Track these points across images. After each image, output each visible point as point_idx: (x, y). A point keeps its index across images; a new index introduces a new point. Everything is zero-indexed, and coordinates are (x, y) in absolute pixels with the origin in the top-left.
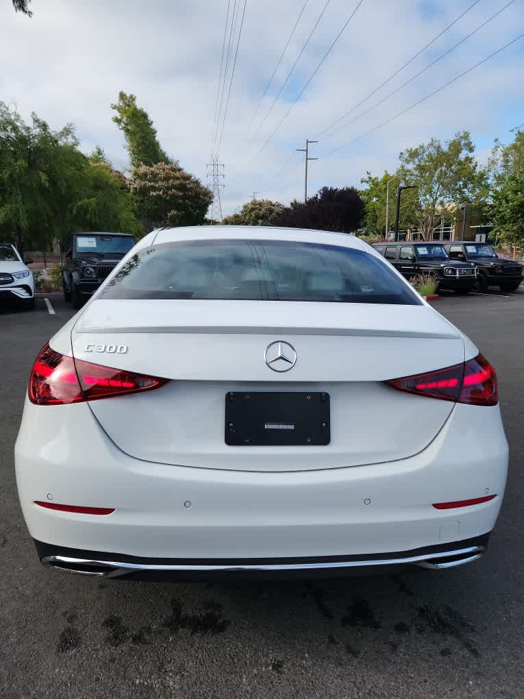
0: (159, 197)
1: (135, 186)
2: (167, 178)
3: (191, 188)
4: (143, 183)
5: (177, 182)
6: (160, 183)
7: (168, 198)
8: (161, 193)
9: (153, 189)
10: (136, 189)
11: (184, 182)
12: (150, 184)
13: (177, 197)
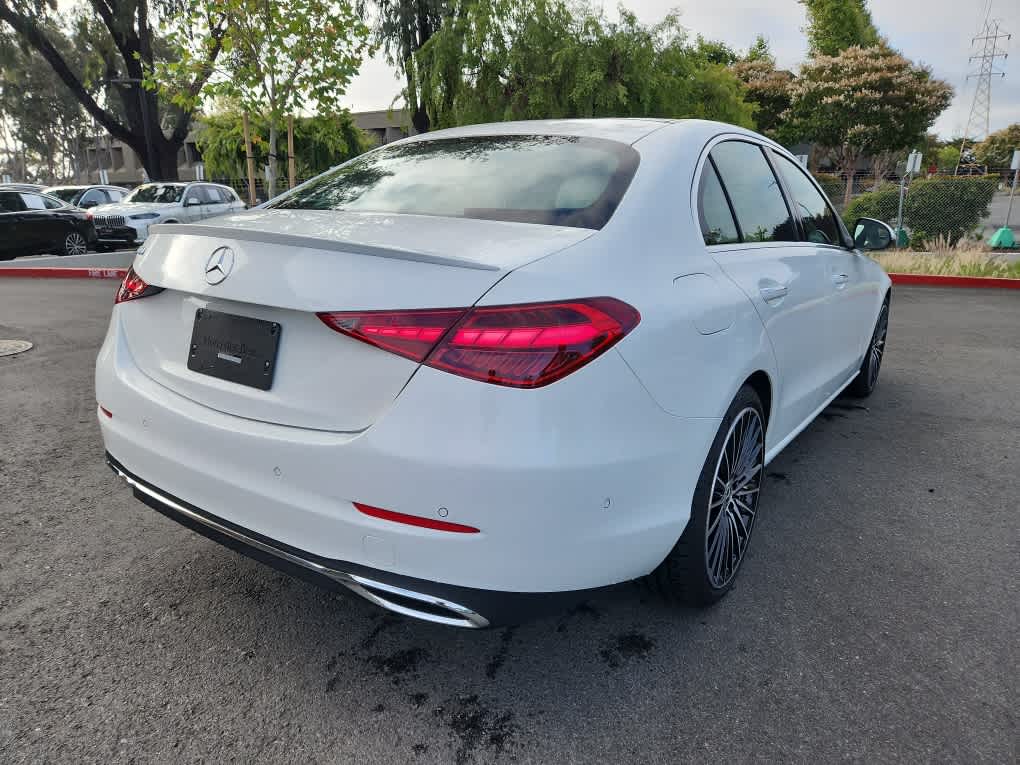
0: (838, 104)
1: (800, 91)
2: (858, 72)
3: (901, 84)
4: (815, 85)
5: (875, 77)
6: (844, 82)
7: (853, 105)
8: (842, 98)
9: (830, 92)
10: (800, 96)
11: (889, 75)
12: (826, 85)
13: (870, 101)
